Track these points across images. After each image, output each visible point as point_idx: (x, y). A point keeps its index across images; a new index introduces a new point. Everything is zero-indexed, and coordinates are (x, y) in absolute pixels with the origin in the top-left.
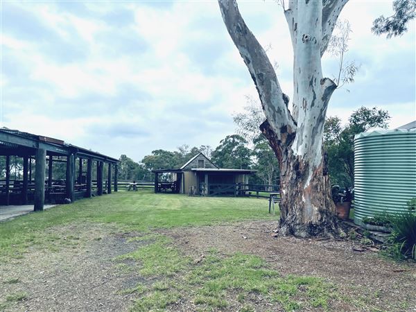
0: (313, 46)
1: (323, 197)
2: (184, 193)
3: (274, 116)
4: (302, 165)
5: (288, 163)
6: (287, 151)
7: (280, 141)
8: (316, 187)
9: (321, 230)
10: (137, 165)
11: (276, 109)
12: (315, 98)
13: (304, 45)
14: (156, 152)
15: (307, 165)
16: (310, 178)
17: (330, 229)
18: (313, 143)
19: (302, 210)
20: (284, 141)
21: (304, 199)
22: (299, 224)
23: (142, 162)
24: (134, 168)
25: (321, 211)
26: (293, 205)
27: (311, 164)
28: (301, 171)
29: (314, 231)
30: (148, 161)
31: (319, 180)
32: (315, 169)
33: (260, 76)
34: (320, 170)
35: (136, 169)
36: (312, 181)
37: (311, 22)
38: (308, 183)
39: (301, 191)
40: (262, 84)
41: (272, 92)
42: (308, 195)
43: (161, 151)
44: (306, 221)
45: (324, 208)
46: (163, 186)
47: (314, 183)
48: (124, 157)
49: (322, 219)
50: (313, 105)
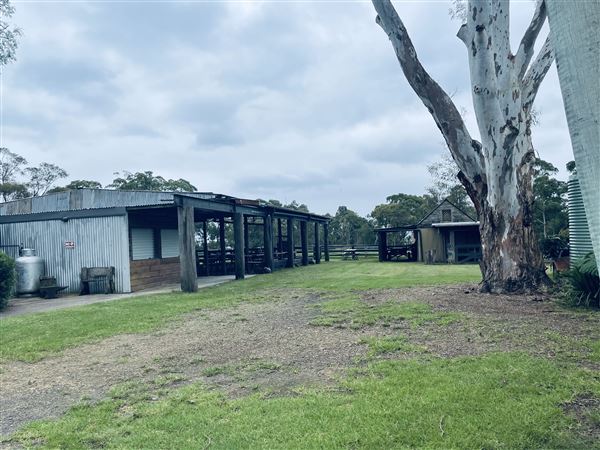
0: (485, 96)
1: (523, 250)
2: (423, 260)
3: (464, 166)
4: (496, 216)
5: (485, 216)
6: (483, 202)
7: (476, 192)
8: (515, 240)
9: (520, 287)
10: (364, 221)
11: (465, 158)
12: (495, 147)
13: (476, 96)
14: (394, 198)
15: (501, 217)
16: (507, 231)
17: (530, 285)
18: (502, 193)
19: (500, 265)
20: (480, 192)
21: (502, 254)
22: (496, 281)
23: (372, 216)
24: (359, 227)
25: (521, 266)
26: (490, 261)
27: (506, 216)
28: (496, 223)
29: (511, 287)
30: (380, 213)
31: (518, 232)
32: (512, 220)
33: (445, 125)
34: (520, 220)
35: (363, 228)
36: (509, 234)
37: (480, 74)
38: (505, 236)
39: (497, 245)
40: (447, 133)
41: (458, 141)
42: (506, 249)
43: (401, 195)
44: (505, 277)
45: (525, 262)
46: (394, 252)
47: (512, 236)
48: (343, 210)
49: (521, 274)
50: (494, 154)
